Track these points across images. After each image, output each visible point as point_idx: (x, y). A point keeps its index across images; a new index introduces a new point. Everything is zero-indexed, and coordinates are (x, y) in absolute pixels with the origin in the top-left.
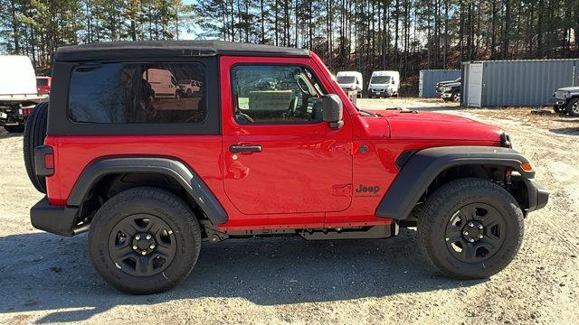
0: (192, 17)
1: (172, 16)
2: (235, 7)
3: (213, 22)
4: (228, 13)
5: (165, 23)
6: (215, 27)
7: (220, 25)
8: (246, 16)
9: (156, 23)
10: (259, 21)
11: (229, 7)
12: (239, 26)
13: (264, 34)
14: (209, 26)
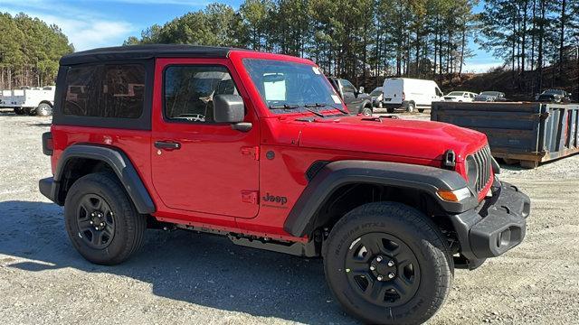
0: (480, 26)
1: (458, 26)
2: (530, 12)
3: (500, 30)
4: (520, 20)
5: (450, 33)
6: (502, 36)
7: (508, 33)
8: (542, 22)
9: (441, 34)
10: (558, 27)
11: (522, 13)
12: (531, 32)
13: (562, 40)
14: (495, 34)
